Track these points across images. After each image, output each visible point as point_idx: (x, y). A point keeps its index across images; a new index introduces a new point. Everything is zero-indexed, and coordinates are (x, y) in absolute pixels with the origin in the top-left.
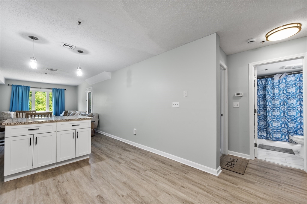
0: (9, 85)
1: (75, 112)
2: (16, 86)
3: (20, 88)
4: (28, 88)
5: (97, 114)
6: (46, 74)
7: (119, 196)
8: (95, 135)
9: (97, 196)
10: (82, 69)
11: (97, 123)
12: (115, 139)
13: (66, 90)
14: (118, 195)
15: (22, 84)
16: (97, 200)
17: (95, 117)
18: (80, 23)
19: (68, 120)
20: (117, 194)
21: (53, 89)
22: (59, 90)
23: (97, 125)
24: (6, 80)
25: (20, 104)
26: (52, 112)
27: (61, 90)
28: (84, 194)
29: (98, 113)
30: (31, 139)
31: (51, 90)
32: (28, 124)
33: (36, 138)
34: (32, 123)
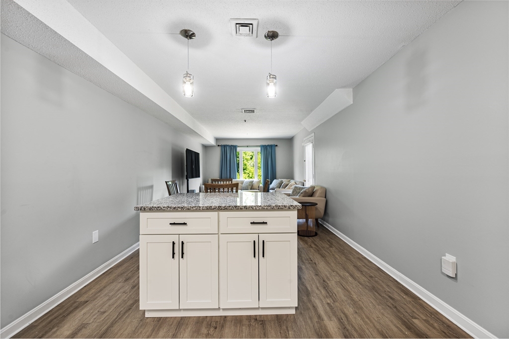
0: (218, 146)
1: (289, 181)
2: (225, 146)
3: (228, 148)
4: (235, 147)
5: (322, 187)
8: (319, 232)
11: (323, 208)
12: (365, 258)
13: (277, 146)
17: (317, 194)
19: (241, 209)
21: (261, 146)
22: (268, 148)
23: (322, 212)
24: (217, 140)
25: (228, 169)
27: (271, 146)
29: (325, 186)
30: (174, 243)
31: (259, 149)
32: (170, 211)
33: (183, 243)
34: (175, 209)
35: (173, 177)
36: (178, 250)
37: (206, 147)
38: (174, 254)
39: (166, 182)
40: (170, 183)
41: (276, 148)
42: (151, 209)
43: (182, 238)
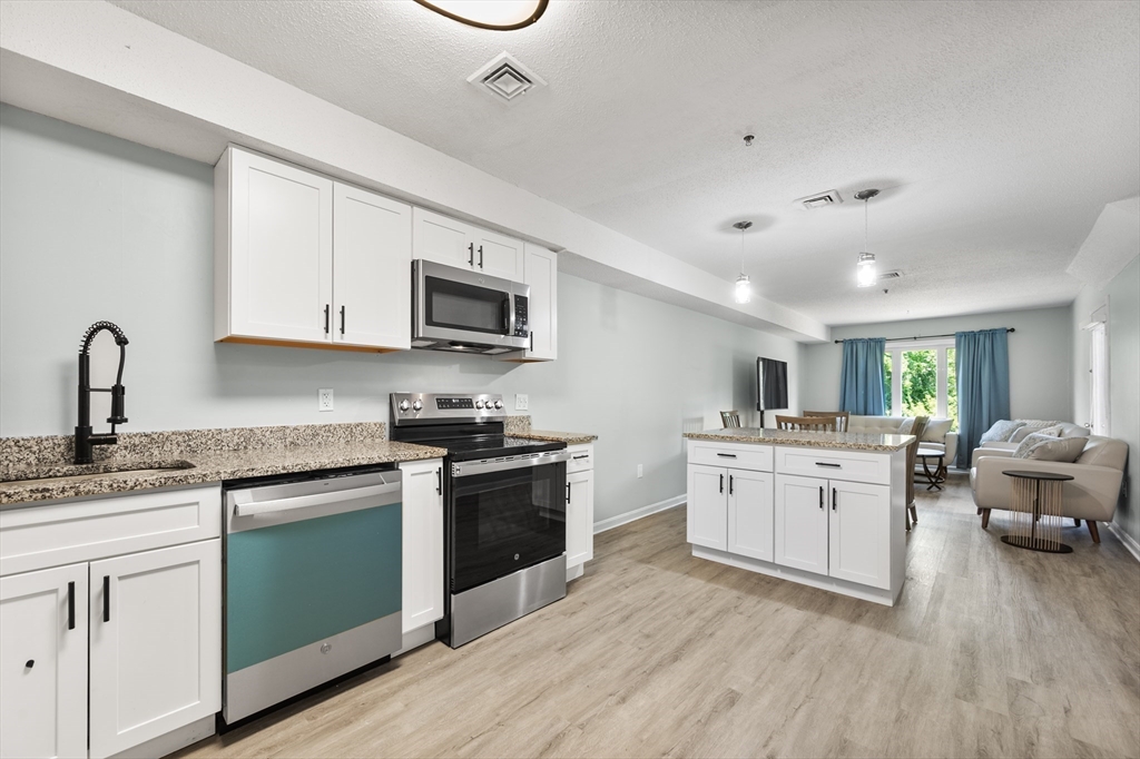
0: (836, 342)
2: (852, 342)
3: (860, 345)
4: (880, 343)
6: (886, 291)
7: (765, 746)
9: (733, 691)
10: (873, 258)
13: (1013, 330)
14: (767, 742)
15: (866, 335)
16: (719, 697)
17: (1093, 457)
18: (748, 138)
19: (803, 445)
20: (770, 738)
21: (960, 336)
22: (982, 337)
24: (832, 329)
25: (861, 392)
26: (951, 422)
27: (992, 333)
28: (724, 664)
30: (721, 477)
31: (953, 341)
32: (717, 441)
33: (731, 478)
34: (723, 439)
35: (734, 406)
36: (727, 485)
37: (806, 347)
38: (721, 488)
39: (722, 413)
40: (728, 415)
41: (1011, 335)
42: (699, 437)
43: (731, 472)
